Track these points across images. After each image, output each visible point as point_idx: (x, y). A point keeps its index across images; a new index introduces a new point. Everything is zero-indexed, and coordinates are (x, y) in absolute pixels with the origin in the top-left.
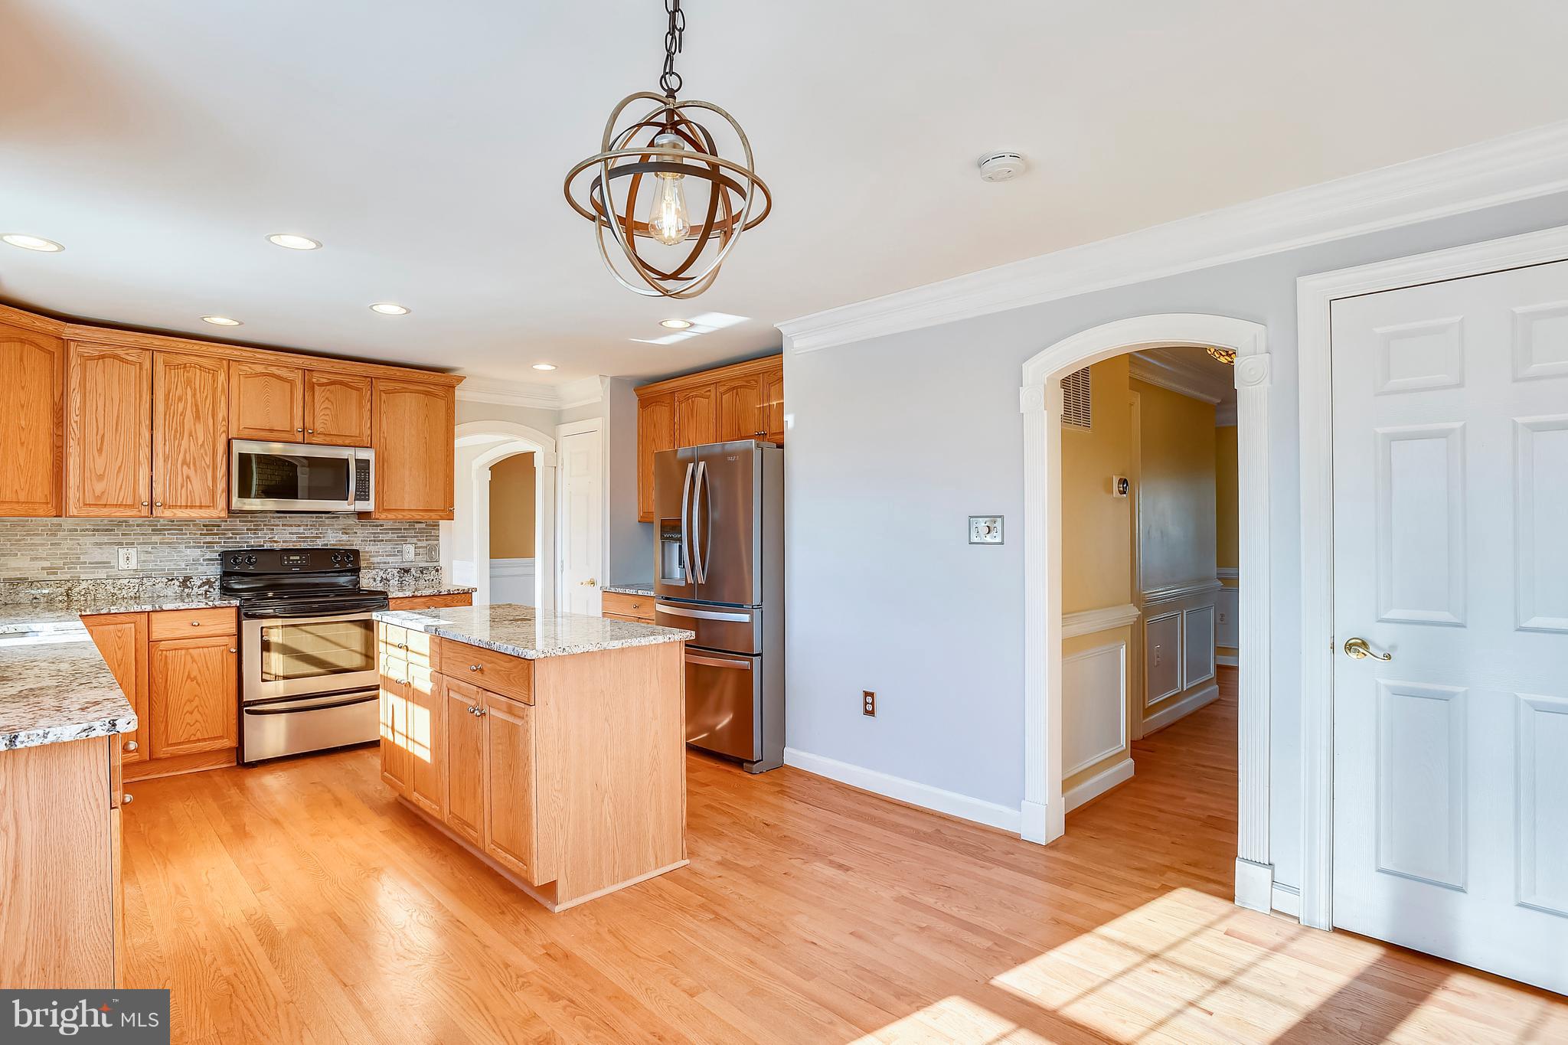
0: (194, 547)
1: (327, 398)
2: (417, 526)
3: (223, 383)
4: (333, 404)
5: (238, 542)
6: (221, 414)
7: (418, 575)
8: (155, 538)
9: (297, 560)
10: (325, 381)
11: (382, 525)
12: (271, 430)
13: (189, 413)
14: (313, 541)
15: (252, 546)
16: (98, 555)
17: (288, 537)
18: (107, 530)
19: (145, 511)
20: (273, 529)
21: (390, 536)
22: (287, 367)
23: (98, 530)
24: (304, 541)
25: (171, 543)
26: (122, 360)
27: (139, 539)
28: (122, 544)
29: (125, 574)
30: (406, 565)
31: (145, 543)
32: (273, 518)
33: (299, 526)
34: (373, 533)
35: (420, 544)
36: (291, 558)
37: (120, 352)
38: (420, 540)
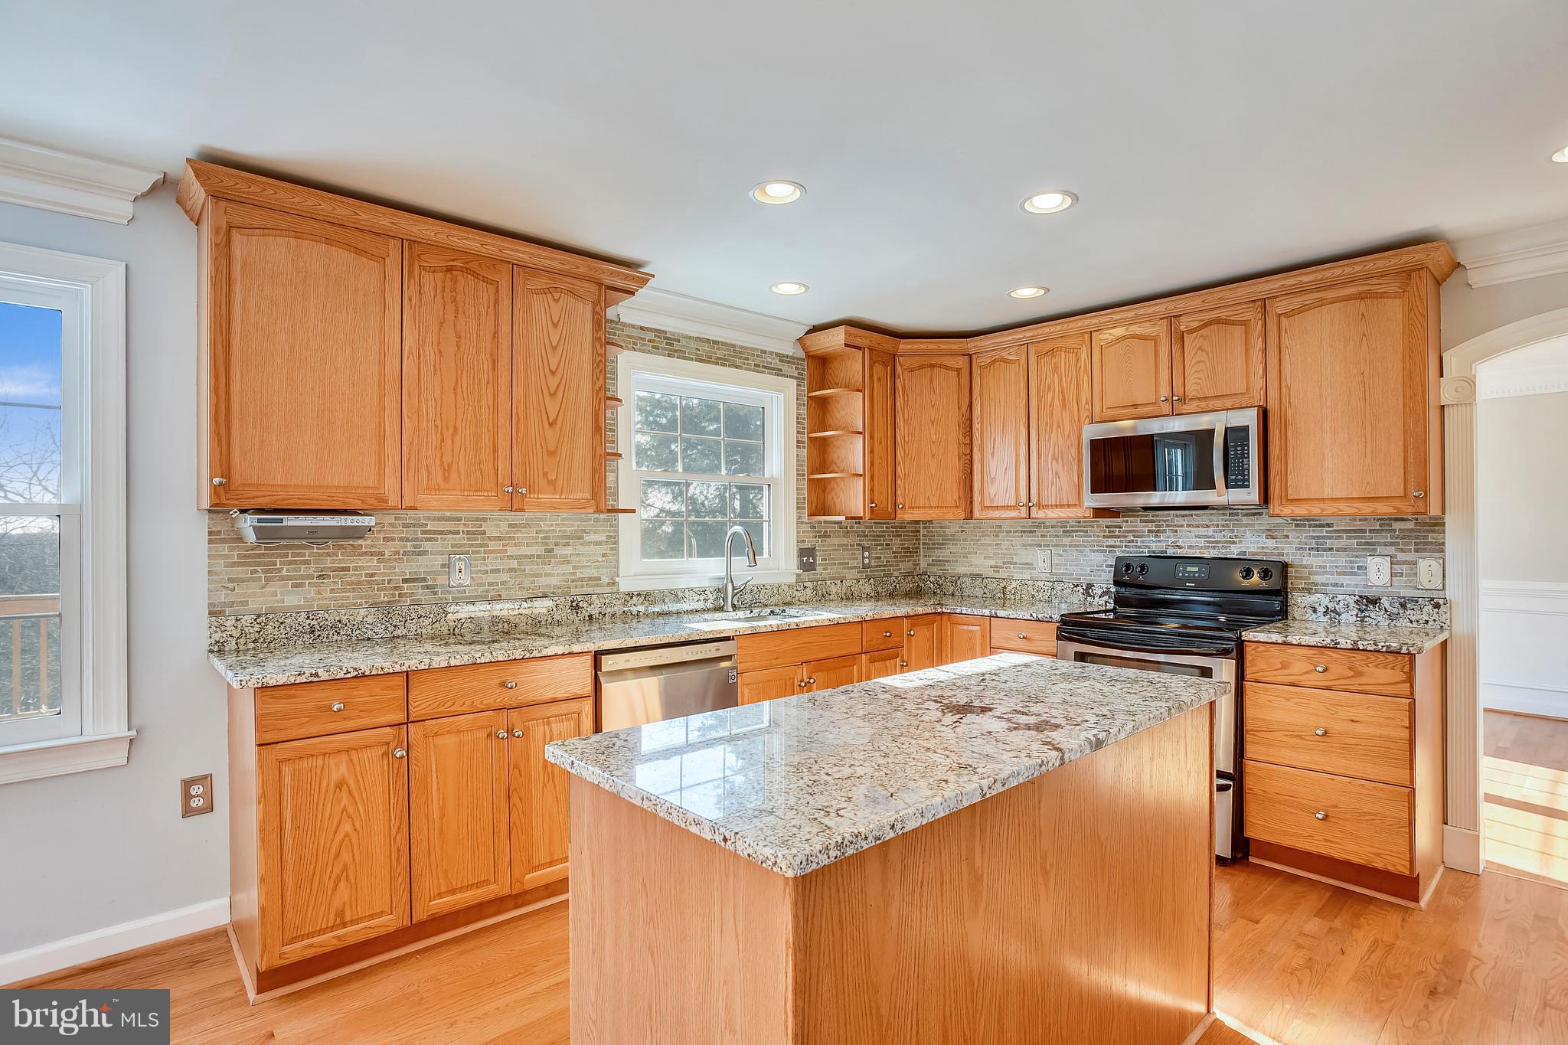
0: (1098, 551)
1: (1200, 348)
2: (1397, 525)
3: (1085, 360)
4: (1208, 354)
5: (1139, 547)
6: (1084, 397)
7: (1395, 611)
8: (1066, 541)
9: (1195, 572)
10: (1196, 324)
11: (1329, 525)
12: (1135, 406)
13: (1056, 401)
14: (1226, 548)
15: (1154, 552)
16: (1023, 556)
17: (1194, 541)
18: (1031, 532)
19: (1024, 512)
20: (1176, 531)
21: (1344, 542)
22: (1150, 321)
23: (1024, 532)
24: (1214, 548)
25: (1078, 546)
26: (1006, 361)
27: (1053, 541)
28: (1039, 546)
29: (1044, 576)
30: (1371, 592)
31: (1057, 546)
32: (1177, 516)
33: (1208, 526)
34: (1313, 537)
35: (1401, 557)
36: (1189, 569)
37: (1004, 354)
38: (1402, 550)
